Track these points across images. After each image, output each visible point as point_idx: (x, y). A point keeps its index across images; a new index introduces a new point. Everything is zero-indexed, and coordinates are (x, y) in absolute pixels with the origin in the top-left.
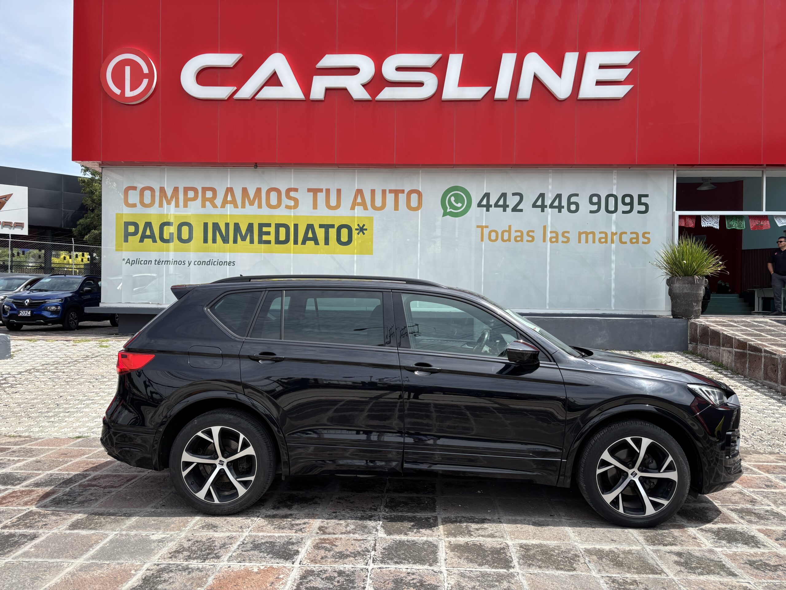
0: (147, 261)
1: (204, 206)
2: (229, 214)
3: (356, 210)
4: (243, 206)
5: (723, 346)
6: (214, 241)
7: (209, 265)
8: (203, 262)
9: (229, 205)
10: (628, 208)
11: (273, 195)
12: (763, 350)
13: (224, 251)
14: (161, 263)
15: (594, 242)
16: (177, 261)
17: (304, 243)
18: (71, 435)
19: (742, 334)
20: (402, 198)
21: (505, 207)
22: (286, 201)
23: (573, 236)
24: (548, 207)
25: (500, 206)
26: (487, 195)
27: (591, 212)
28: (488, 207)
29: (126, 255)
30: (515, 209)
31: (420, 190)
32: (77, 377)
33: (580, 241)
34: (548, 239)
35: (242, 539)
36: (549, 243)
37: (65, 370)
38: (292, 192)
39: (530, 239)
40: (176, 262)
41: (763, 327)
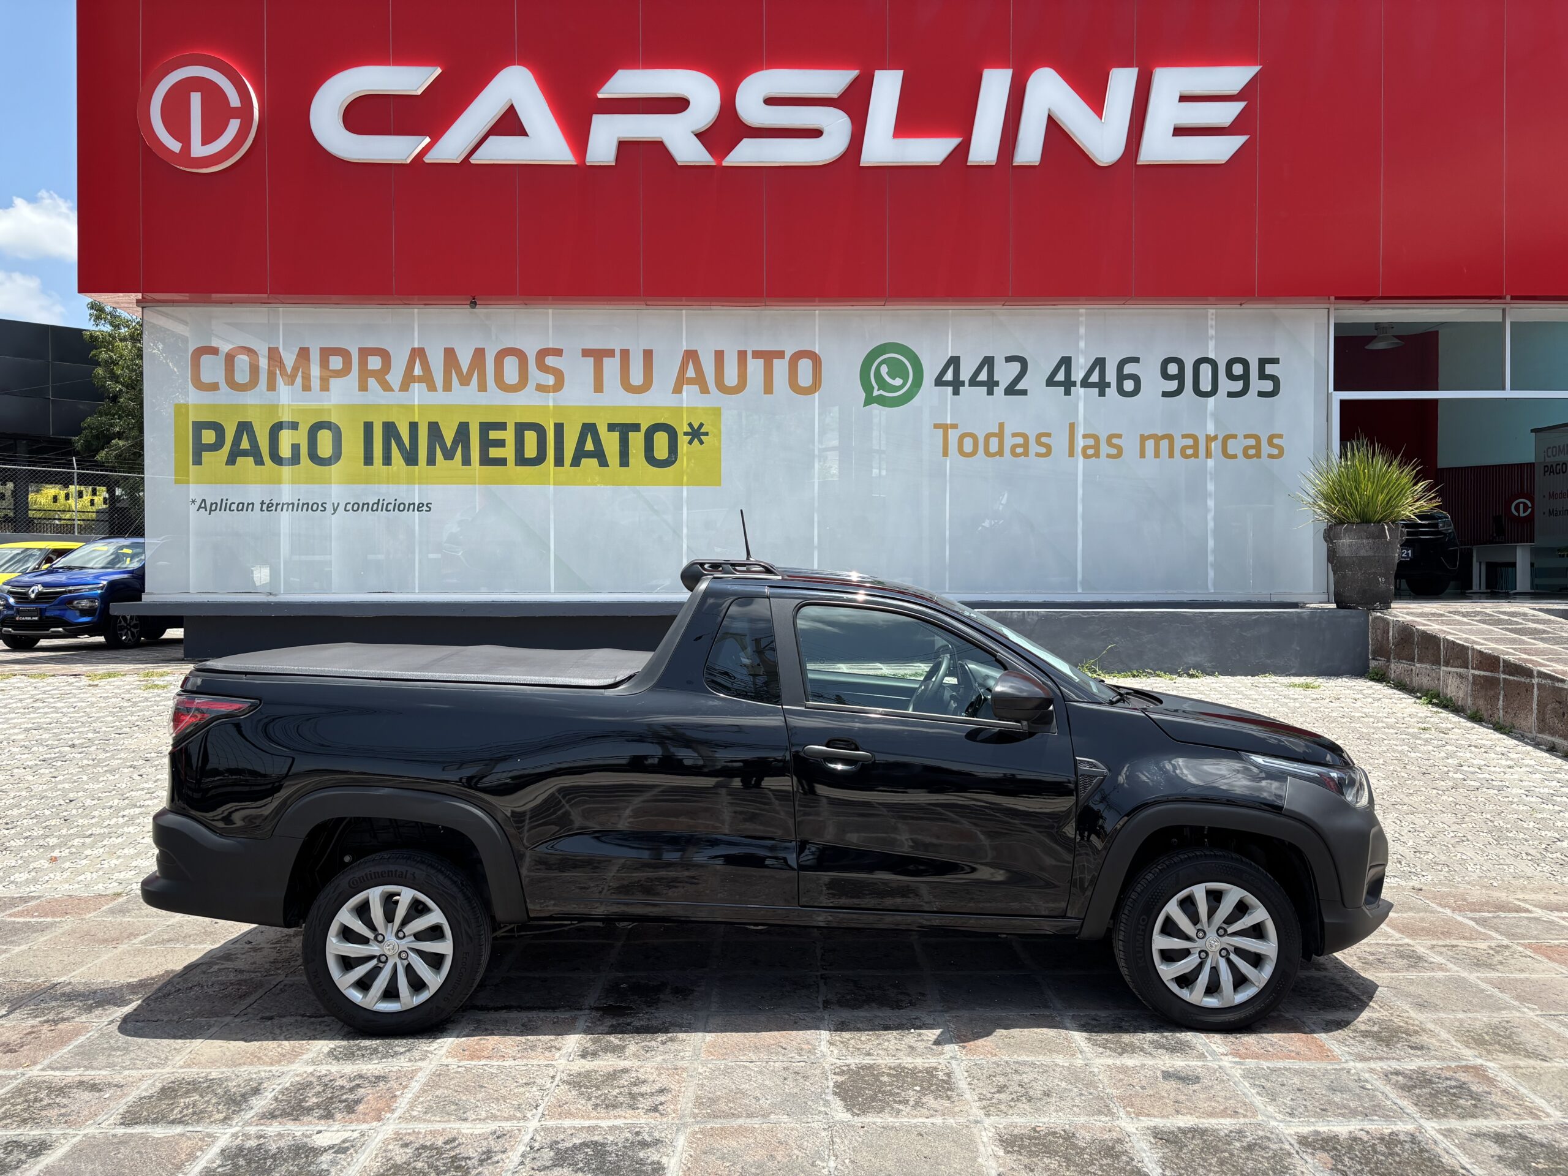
0: (243, 504)
1: (363, 387)
2: (416, 403)
3: (684, 394)
4: (447, 387)
5: (1447, 664)
6: (387, 460)
7: (377, 510)
8: (364, 504)
9: (416, 384)
10: (1238, 386)
11: (511, 365)
12: (1535, 673)
13: (410, 481)
14: (274, 508)
15: (1171, 455)
16: (308, 504)
17: (576, 462)
18: (99, 888)
19: (1485, 639)
20: (780, 367)
21: (991, 385)
22: (535, 375)
23: (1130, 445)
24: (1078, 384)
25: (981, 384)
26: (954, 361)
27: (1166, 394)
28: (956, 385)
29: (196, 491)
30: (1011, 390)
31: (817, 352)
32: (103, 756)
33: (1143, 455)
34: (1079, 449)
35: (527, 1139)
36: (1081, 458)
37: (76, 742)
38: (550, 357)
39: (1043, 450)
40: (305, 506)
41: (1521, 624)
